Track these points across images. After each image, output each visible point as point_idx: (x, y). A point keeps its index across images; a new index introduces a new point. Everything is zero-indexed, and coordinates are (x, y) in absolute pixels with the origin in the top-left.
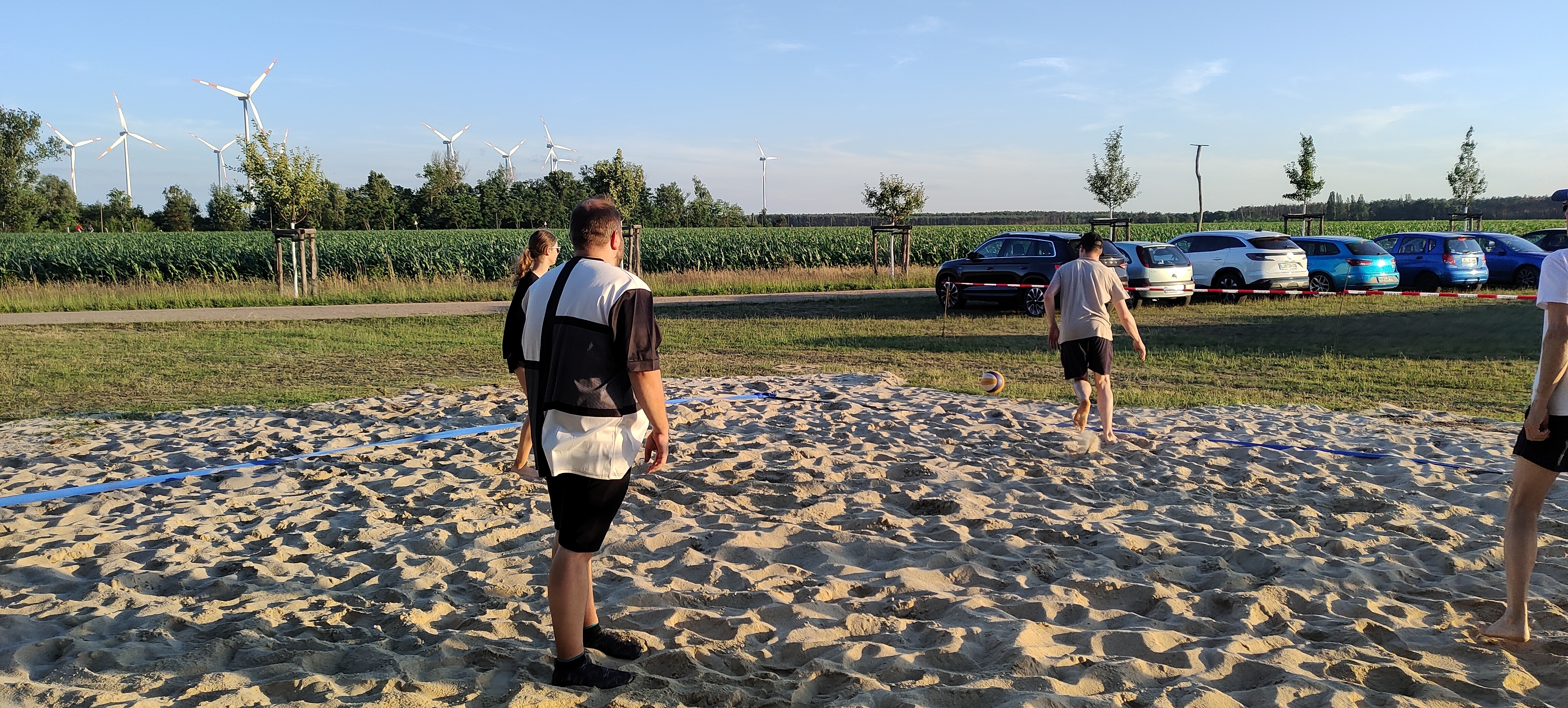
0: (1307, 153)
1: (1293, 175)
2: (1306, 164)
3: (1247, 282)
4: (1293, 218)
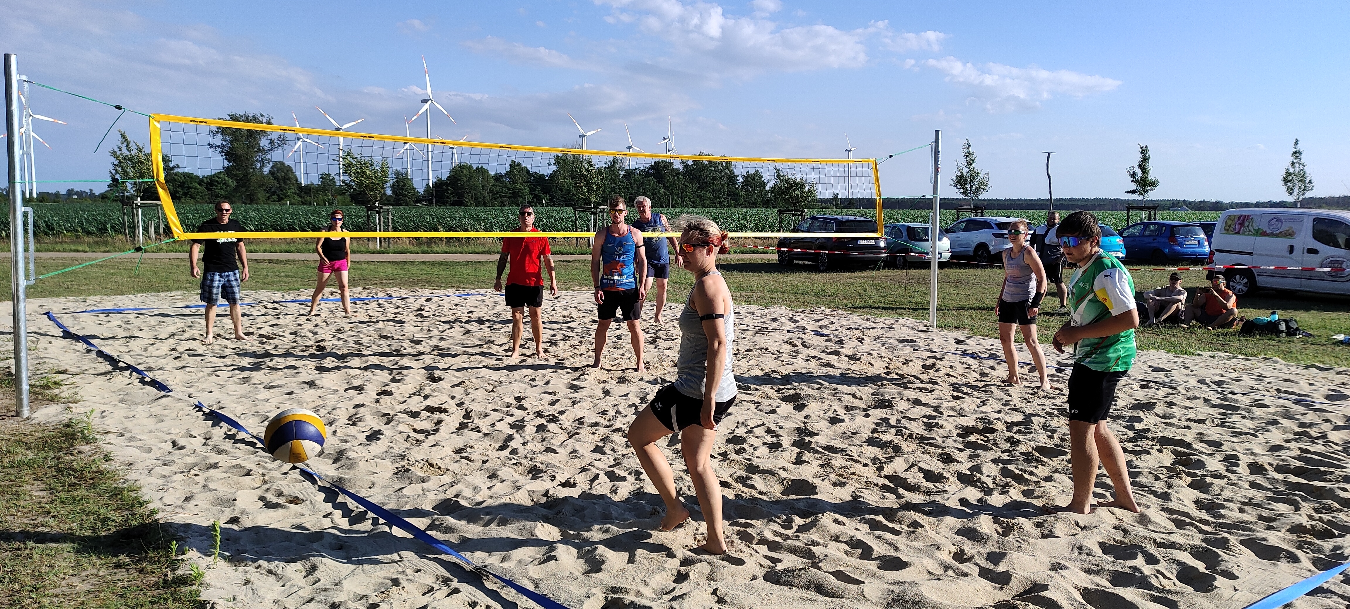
0: (1145, 159)
1: (1133, 175)
2: (1143, 168)
4: (1134, 208)
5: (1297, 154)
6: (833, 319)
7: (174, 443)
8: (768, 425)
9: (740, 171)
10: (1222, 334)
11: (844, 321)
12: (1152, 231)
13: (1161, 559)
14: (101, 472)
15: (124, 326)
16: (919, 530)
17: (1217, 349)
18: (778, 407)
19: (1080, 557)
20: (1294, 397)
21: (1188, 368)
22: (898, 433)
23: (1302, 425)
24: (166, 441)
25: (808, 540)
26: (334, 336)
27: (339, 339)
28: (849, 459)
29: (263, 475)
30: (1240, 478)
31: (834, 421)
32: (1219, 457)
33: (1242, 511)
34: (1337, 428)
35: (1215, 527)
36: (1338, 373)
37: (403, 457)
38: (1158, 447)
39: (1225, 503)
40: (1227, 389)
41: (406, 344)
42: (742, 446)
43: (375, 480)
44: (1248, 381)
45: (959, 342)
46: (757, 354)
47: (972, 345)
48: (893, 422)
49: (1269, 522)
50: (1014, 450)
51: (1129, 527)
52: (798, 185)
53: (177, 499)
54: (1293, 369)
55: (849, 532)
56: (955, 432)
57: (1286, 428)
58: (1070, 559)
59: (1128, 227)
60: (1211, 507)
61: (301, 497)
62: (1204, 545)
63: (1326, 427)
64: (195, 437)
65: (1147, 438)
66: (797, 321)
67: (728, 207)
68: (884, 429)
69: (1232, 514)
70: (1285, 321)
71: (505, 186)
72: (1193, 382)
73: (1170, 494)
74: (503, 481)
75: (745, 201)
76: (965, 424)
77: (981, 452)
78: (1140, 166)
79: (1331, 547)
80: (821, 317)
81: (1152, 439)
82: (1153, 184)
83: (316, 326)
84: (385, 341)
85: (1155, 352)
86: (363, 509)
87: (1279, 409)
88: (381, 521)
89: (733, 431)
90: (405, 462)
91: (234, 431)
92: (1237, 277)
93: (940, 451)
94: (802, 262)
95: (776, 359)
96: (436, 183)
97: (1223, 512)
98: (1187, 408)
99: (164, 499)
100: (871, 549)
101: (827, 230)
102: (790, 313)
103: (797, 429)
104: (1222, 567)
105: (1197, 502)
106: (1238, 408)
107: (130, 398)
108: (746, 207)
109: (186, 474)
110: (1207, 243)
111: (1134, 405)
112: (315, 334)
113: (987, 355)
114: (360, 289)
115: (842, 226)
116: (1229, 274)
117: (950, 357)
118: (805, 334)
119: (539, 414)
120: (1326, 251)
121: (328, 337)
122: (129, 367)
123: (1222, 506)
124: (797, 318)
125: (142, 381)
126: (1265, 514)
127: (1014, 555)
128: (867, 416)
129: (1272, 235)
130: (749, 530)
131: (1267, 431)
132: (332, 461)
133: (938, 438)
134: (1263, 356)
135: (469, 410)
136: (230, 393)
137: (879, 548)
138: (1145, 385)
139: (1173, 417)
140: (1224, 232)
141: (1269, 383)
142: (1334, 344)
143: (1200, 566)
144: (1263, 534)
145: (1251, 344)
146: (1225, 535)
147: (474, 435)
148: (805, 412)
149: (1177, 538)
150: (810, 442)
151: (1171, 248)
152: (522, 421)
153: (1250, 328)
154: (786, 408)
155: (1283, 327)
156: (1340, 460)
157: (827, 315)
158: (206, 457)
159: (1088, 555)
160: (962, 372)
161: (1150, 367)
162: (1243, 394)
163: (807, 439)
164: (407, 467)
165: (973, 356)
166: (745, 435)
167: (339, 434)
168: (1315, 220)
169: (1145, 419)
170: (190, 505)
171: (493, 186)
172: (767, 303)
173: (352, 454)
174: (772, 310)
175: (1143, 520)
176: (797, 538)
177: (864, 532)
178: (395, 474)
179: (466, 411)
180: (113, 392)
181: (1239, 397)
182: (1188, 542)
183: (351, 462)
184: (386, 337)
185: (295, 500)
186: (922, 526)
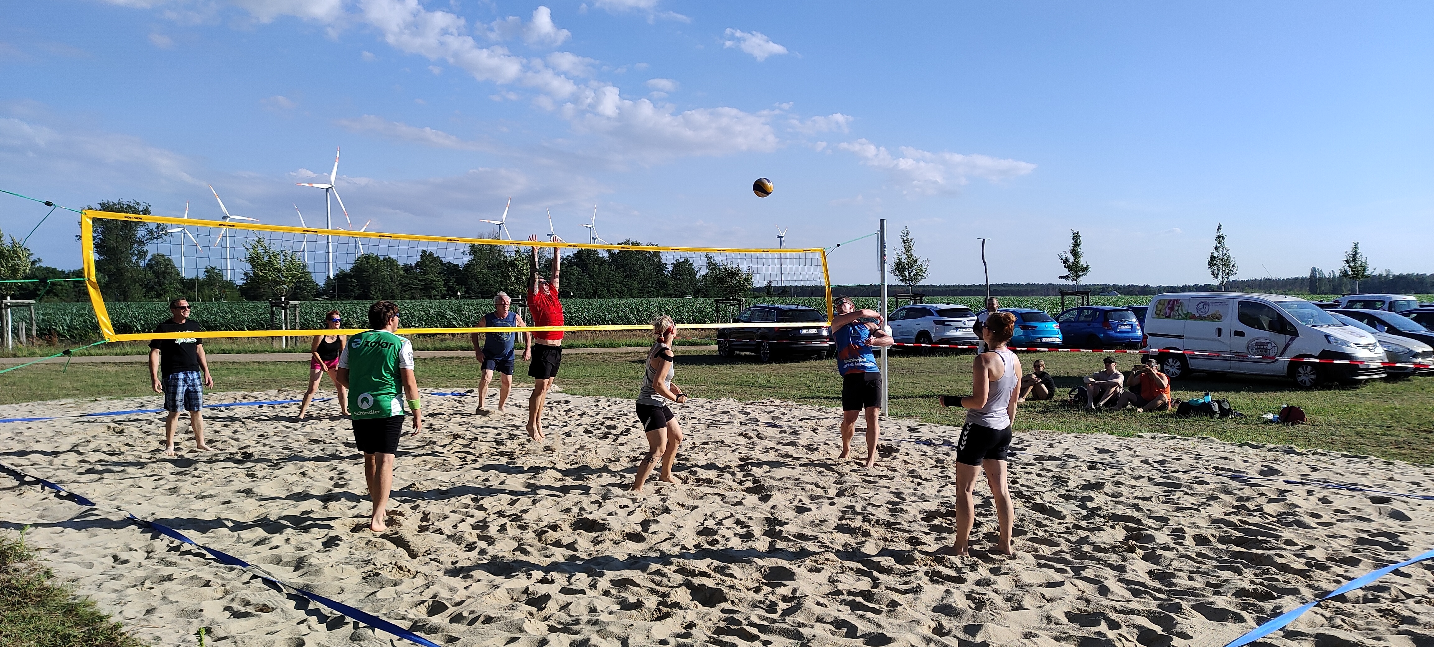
0: (1076, 245)
1: (1065, 261)
2: (1075, 253)
3: (934, 341)
4: (1067, 294)
5: (1220, 238)
6: (784, 410)
7: (115, 558)
8: (736, 516)
9: (669, 260)
10: (1160, 416)
11: (795, 412)
12: (1086, 316)
13: (1123, 624)
14: (47, 589)
15: (17, 438)
16: (899, 608)
17: (1157, 431)
18: (743, 499)
19: (1049, 626)
20: (1231, 474)
21: (1132, 449)
22: (866, 519)
23: (1240, 499)
24: (105, 556)
25: (794, 622)
26: (258, 442)
27: (264, 445)
28: (822, 546)
29: (223, 585)
30: (1187, 549)
31: (801, 510)
32: (1167, 531)
33: (1191, 579)
34: (1271, 501)
35: (1168, 595)
36: (1270, 450)
37: (368, 562)
38: (1111, 524)
39: (1176, 572)
40: (1169, 467)
41: (341, 448)
42: (715, 537)
43: (344, 585)
44: (1187, 460)
45: (912, 429)
46: (713, 446)
47: (925, 433)
48: (858, 509)
49: (1217, 588)
50: (977, 532)
51: (1090, 598)
52: (733, 274)
53: (138, 612)
54: (1228, 447)
55: (832, 613)
56: (920, 517)
57: (1225, 502)
58: (1040, 629)
59: (1063, 313)
60: (1163, 577)
61: (271, 605)
62: (1160, 610)
63: (1261, 500)
64: (136, 550)
65: (1100, 516)
66: (748, 413)
67: (657, 296)
68: (851, 516)
69: (1182, 582)
70: (1218, 402)
71: (416, 278)
72: (1136, 462)
73: (1125, 566)
74: (479, 581)
75: (675, 290)
76: (928, 509)
77: (946, 535)
78: (1071, 252)
79: (1272, 608)
80: (772, 408)
81: (1104, 517)
82: (1085, 269)
83: (235, 432)
84: (316, 445)
85: (1099, 435)
86: (338, 614)
87: (1218, 485)
88: (362, 624)
89: (703, 524)
90: (371, 567)
91: (177, 542)
92: (1171, 360)
93: (907, 535)
94: (744, 353)
95: (733, 451)
96: (338, 275)
97: (1174, 580)
98: (1133, 487)
99: (124, 613)
100: (856, 628)
101: (767, 320)
102: (740, 405)
103: (767, 519)
104: (1177, 629)
105: (1150, 573)
106: (1180, 486)
107: (50, 514)
108: (676, 296)
109: (139, 588)
110: (1139, 328)
111: (1084, 485)
112: (237, 440)
113: (940, 442)
114: (274, 392)
115: (783, 315)
116: (1162, 358)
117: (905, 445)
118: (758, 425)
119: (501, 514)
120: (1252, 333)
121: (253, 443)
122: (38, 481)
123: (1173, 576)
124: (748, 410)
125: (58, 496)
126: (1212, 580)
127: (990, 627)
128: (832, 504)
129: (1201, 318)
130: (735, 616)
131: (1209, 505)
132: (293, 569)
133: (904, 523)
134: (1200, 436)
135: (426, 513)
136: (160, 504)
137: (863, 627)
138: (1093, 466)
139: (1121, 495)
140: (1155, 316)
141: (1208, 461)
142: (1264, 423)
143: (1159, 630)
144: (1211, 598)
145: (1187, 425)
146: (1177, 601)
147: (437, 537)
148: (771, 502)
149: (1135, 604)
150: (781, 531)
151: (1105, 333)
152: (485, 521)
153: (1185, 410)
154: (752, 499)
155: (1216, 407)
156: (1276, 530)
157: (778, 406)
158: (156, 570)
159: (1056, 624)
160: (919, 459)
161: (1096, 449)
162: (1184, 472)
163: (778, 528)
164: (375, 571)
165: (928, 443)
166: (715, 527)
167: (292, 541)
168: (1239, 303)
169: (1096, 499)
170: (154, 617)
171: (403, 277)
172: (715, 396)
173: (314, 561)
174: (721, 403)
175: (1104, 591)
176: (784, 621)
177: (847, 613)
178: (363, 578)
179: (424, 513)
180: (29, 508)
181: (1180, 475)
182: (1144, 608)
183: (314, 568)
184: (316, 442)
185: (265, 609)
186: (900, 605)
